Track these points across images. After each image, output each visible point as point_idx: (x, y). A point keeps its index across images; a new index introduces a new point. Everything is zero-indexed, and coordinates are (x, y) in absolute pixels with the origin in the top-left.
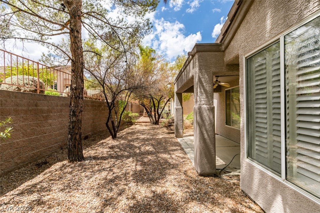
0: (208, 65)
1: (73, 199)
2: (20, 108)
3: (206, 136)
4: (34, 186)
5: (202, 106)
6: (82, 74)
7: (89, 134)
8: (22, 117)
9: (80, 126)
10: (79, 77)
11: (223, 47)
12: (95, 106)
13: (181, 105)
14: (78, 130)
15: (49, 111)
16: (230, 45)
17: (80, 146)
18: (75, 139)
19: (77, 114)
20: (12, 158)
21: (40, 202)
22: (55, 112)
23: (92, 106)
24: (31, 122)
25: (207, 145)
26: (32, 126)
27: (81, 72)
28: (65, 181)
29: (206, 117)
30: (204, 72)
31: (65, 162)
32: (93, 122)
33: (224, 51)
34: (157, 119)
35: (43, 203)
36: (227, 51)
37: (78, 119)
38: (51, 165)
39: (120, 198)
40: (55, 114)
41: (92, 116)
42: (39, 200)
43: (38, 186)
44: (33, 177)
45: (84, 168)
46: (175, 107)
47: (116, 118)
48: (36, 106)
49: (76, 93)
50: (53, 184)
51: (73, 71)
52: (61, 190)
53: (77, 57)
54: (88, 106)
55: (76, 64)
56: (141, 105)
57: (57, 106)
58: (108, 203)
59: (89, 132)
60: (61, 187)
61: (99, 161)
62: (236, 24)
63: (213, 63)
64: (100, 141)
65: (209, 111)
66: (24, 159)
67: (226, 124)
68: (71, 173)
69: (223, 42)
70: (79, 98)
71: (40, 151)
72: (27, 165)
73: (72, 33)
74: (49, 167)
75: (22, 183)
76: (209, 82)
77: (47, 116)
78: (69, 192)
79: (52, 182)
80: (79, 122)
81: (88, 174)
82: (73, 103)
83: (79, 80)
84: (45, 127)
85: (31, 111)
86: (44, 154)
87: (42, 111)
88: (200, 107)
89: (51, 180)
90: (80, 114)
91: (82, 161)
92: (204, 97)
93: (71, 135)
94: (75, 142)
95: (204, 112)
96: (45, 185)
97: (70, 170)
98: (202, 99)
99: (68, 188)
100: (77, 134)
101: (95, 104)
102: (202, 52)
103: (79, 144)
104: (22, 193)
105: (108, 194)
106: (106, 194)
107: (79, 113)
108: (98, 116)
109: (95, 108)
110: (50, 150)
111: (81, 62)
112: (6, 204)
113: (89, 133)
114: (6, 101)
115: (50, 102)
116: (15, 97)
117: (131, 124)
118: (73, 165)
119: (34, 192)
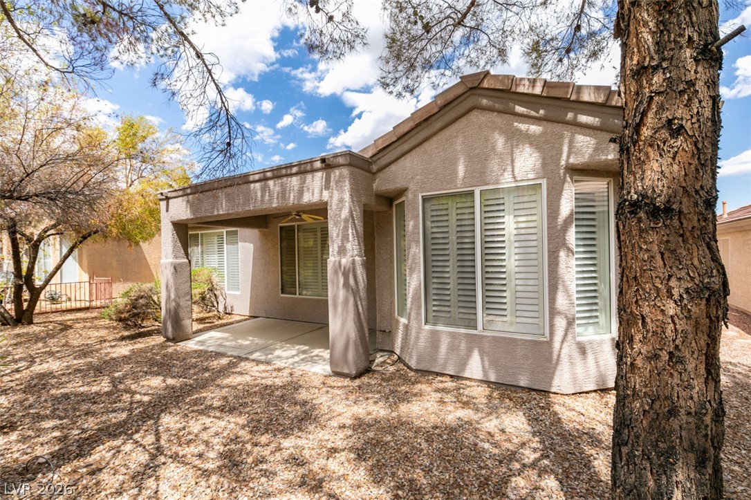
11: (374, 168)
13: (187, 255)
16: (387, 169)
33: (374, 174)
34: (25, 305)
36: (381, 175)
46: (171, 260)
62: (406, 147)
67: (282, 293)
69: (375, 159)
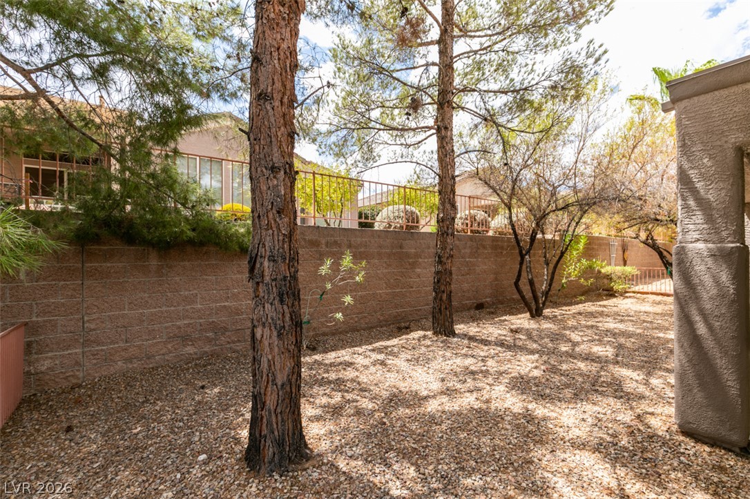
0: (715, 129)
1: (414, 374)
2: (384, 251)
3: (702, 329)
4: (386, 348)
5: (691, 245)
6: (452, 196)
7: (486, 302)
8: (386, 262)
9: (448, 280)
10: (447, 200)
12: (502, 248)
14: (446, 285)
15: (417, 256)
17: (448, 313)
18: (441, 300)
19: (444, 260)
20: (376, 312)
21: (383, 363)
22: (425, 258)
23: (495, 248)
24: (394, 269)
25: (706, 354)
26: (396, 275)
27: (450, 193)
28: (417, 353)
29: (702, 278)
30: (699, 151)
31: (429, 333)
32: (496, 279)
35: (385, 365)
37: (446, 269)
38: (411, 331)
39: (468, 394)
40: (426, 260)
41: (494, 267)
42: (383, 361)
43: (389, 349)
44: (390, 339)
45: (447, 346)
47: (546, 273)
48: (401, 247)
49: (443, 227)
50: (403, 351)
51: (440, 192)
52: (407, 360)
53: (444, 170)
54: (484, 247)
55: (444, 180)
56: (644, 243)
57: (429, 248)
58: (448, 392)
59: (486, 297)
60: (409, 357)
61: (475, 344)
63: (735, 119)
64: (502, 316)
65: (716, 260)
66: (387, 317)
68: (428, 346)
70: (447, 235)
71: (405, 311)
72: (390, 325)
73: (439, 132)
74: (408, 334)
75: (377, 342)
76: (717, 176)
77: (414, 262)
78: (414, 365)
79: (403, 349)
80: (446, 273)
81: (448, 354)
82: (439, 243)
83: (448, 206)
84: (411, 278)
85: (394, 254)
86: (410, 316)
87: (408, 255)
88: (683, 247)
89: (404, 347)
90: (450, 261)
91: (449, 337)
92: (697, 222)
93: (436, 292)
94: (441, 305)
95: (697, 261)
96: (396, 350)
97: (429, 343)
98: (691, 227)
99: (415, 361)
100: (443, 292)
101: (500, 243)
102: (689, 97)
103: (446, 308)
104: (373, 350)
105: (456, 384)
106: (453, 383)
107: (448, 258)
108: (508, 267)
109: (500, 251)
110: (419, 313)
111: (450, 176)
112: (359, 354)
113: (487, 299)
114: (370, 242)
115: (418, 241)
116: (379, 236)
117: (611, 294)
118: (435, 339)
119: (383, 352)
